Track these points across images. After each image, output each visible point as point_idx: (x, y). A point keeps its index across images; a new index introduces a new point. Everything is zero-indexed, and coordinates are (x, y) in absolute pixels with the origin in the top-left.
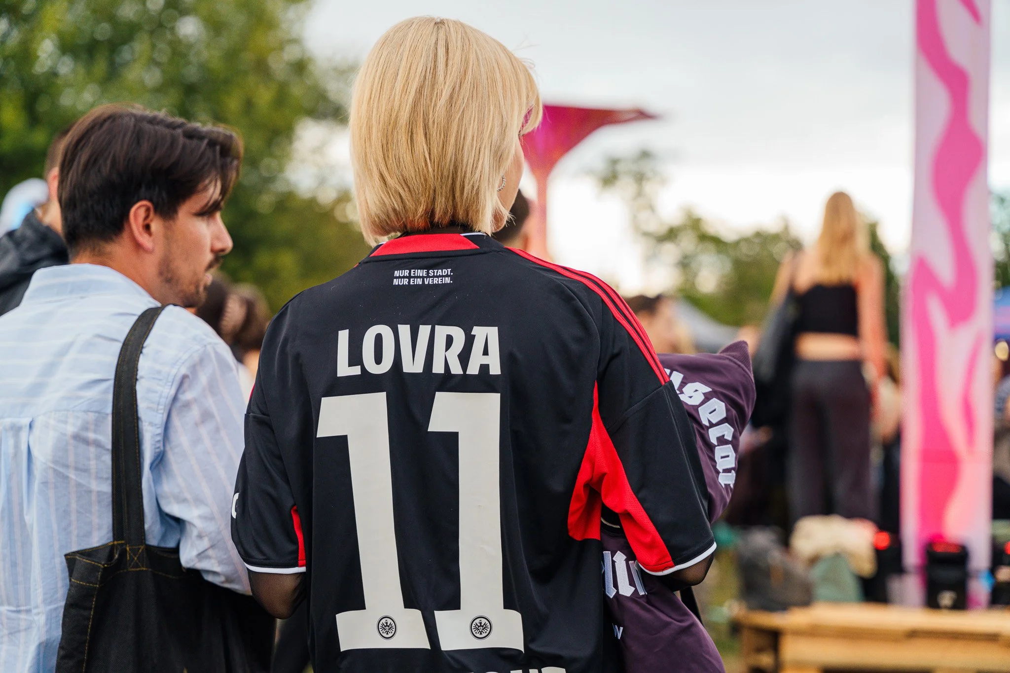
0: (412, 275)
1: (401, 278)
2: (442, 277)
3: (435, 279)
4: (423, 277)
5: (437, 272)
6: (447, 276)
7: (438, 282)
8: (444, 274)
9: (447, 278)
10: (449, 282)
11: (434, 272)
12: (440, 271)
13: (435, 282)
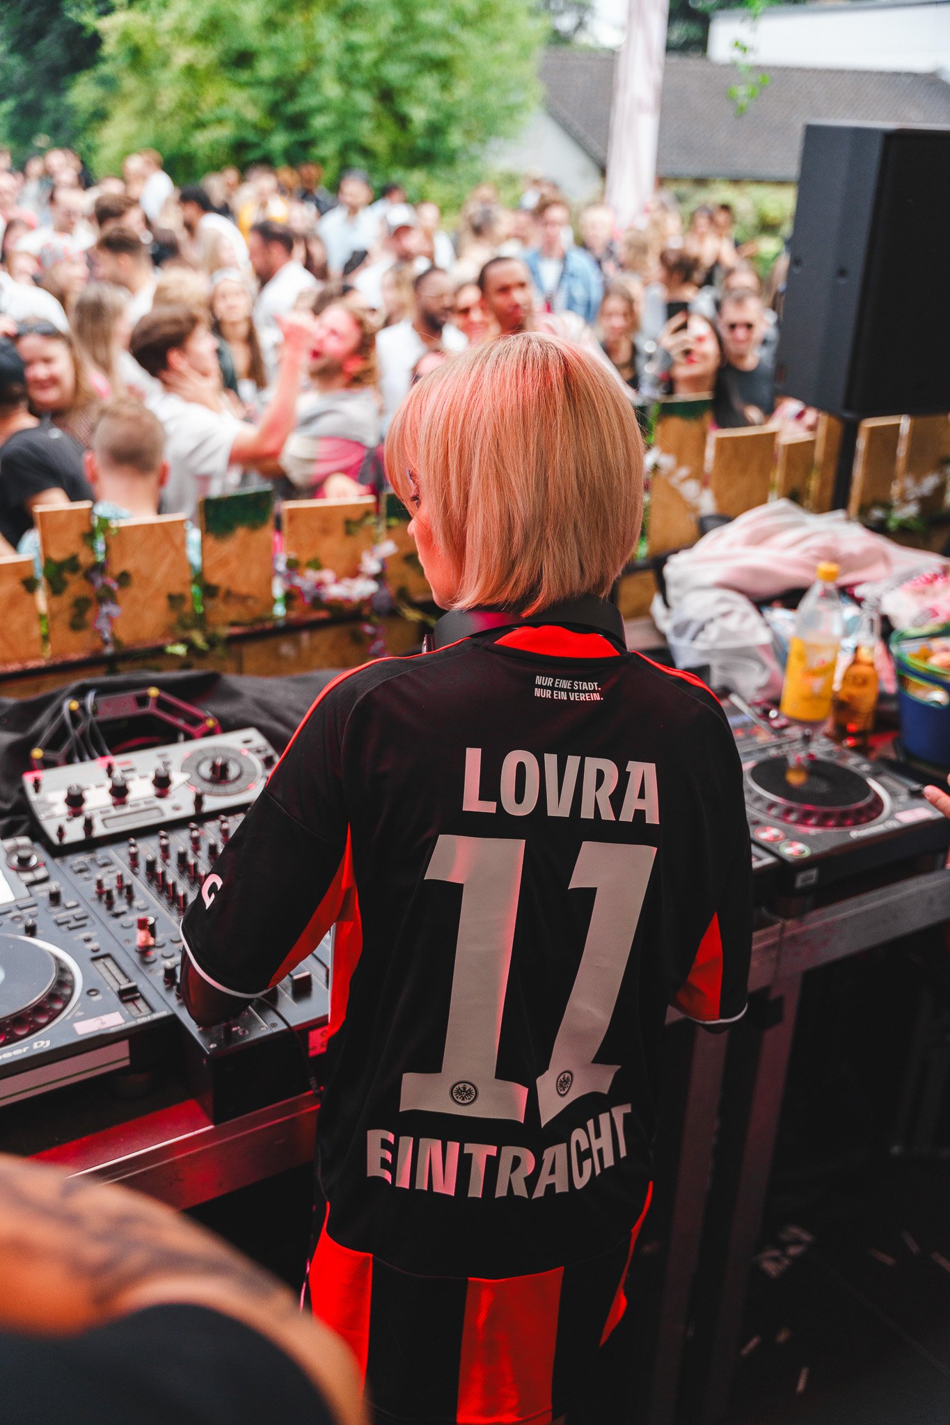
0: (556, 686)
1: (544, 688)
2: (589, 693)
3: (581, 694)
4: (566, 690)
5: (582, 684)
6: (594, 691)
7: (585, 698)
8: (590, 689)
9: (595, 694)
10: (599, 699)
11: (578, 685)
12: (585, 683)
13: (582, 698)
